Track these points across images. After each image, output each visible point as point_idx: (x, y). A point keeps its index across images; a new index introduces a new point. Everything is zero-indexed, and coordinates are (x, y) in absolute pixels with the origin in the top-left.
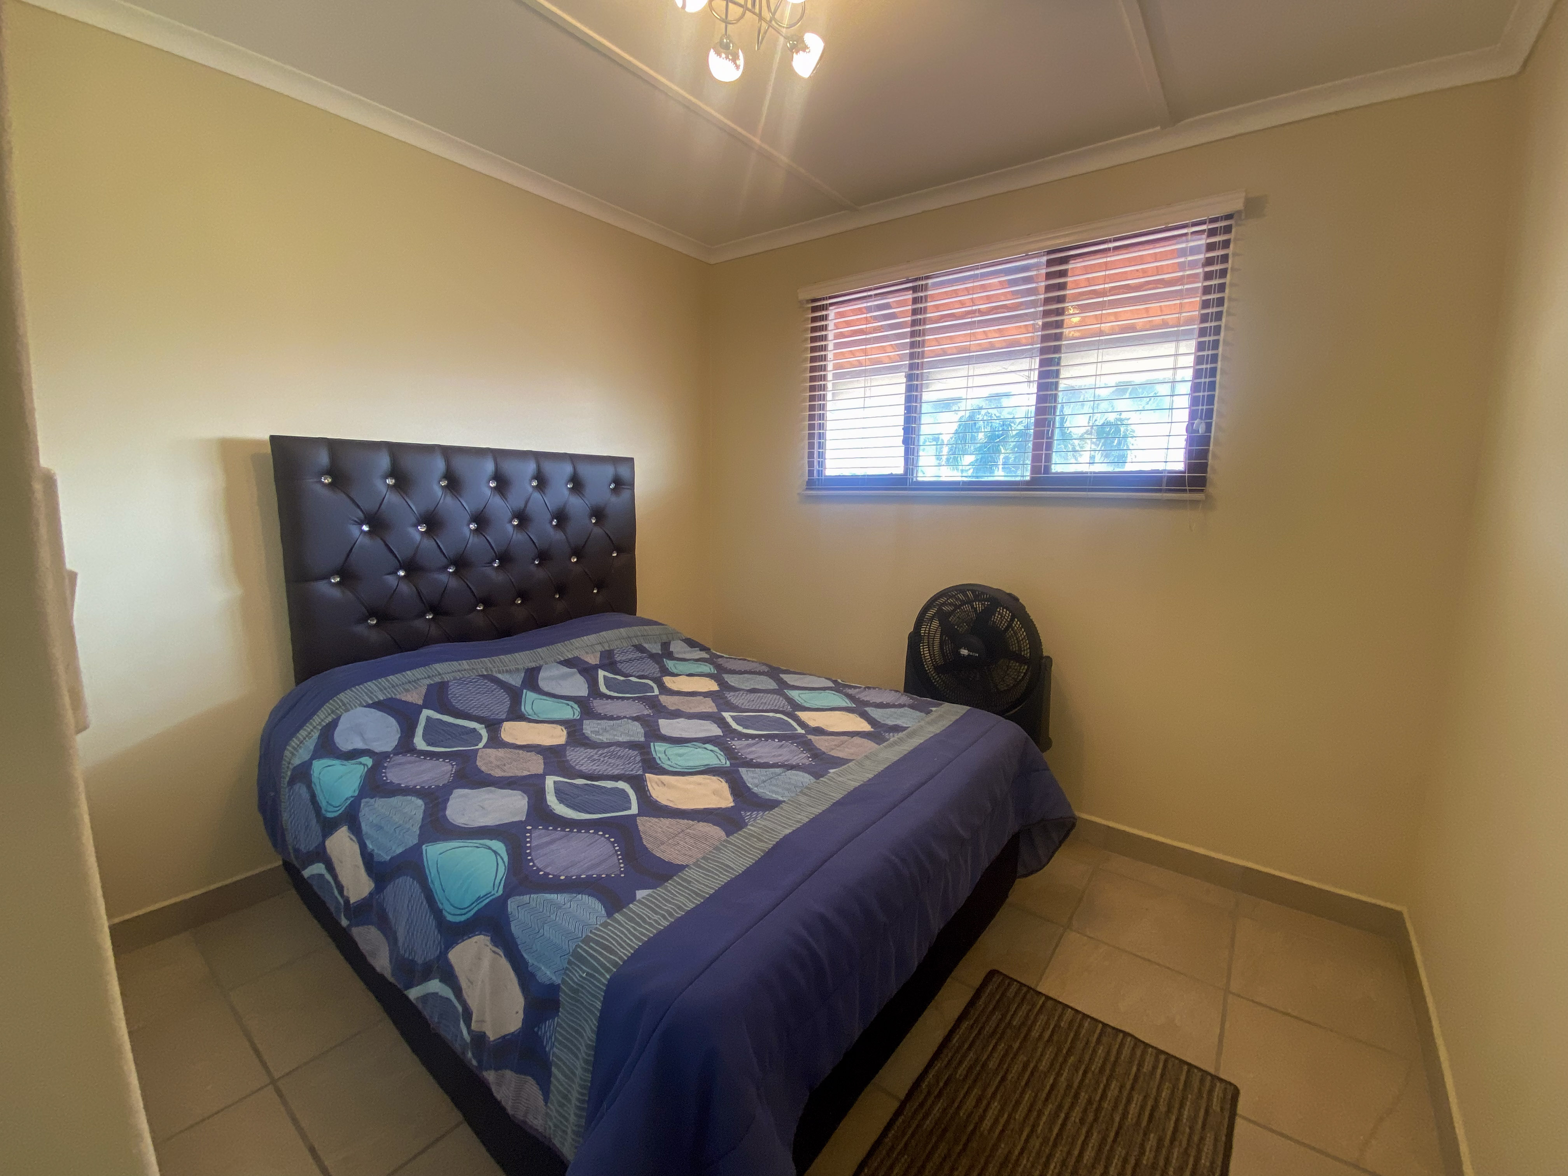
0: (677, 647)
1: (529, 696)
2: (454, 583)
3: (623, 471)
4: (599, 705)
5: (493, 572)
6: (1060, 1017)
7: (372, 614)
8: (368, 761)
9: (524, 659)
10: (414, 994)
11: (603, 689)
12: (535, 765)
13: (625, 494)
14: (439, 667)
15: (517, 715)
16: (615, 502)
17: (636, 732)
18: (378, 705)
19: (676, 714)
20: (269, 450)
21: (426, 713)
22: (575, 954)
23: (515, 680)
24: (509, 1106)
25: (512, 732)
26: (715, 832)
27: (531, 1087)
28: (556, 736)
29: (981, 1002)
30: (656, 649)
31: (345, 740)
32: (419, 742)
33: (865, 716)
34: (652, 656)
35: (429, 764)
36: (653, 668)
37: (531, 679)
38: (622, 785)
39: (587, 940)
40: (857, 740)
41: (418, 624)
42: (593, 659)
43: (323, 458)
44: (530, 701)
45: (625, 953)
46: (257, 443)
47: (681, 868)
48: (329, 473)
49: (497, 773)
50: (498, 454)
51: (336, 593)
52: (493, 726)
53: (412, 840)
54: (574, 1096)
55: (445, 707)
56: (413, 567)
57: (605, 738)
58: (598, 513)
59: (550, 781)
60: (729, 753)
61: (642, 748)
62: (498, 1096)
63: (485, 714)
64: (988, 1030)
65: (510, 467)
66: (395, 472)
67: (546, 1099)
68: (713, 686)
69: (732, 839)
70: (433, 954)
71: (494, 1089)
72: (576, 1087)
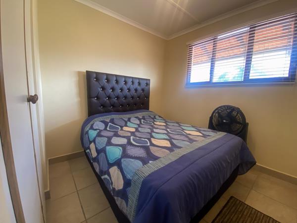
0: (157, 117)
1: (128, 123)
2: (116, 101)
3: (148, 82)
4: (141, 125)
5: (123, 100)
6: (252, 211)
7: (102, 106)
8: (98, 131)
9: (128, 116)
10: (103, 177)
11: (142, 123)
12: (129, 134)
13: (148, 86)
14: (113, 116)
15: (126, 126)
16: (146, 88)
17: (149, 131)
18: (102, 121)
19: (157, 128)
20: (86, 74)
21: (110, 124)
22: (135, 173)
23: (126, 120)
24: (119, 205)
25: (125, 128)
26: (168, 151)
27: (124, 202)
28: (134, 130)
29: (229, 204)
30: (153, 117)
31: (95, 127)
32: (108, 129)
33: (200, 132)
34: (152, 118)
35: (109, 132)
36: (152, 120)
37: (129, 120)
38: (146, 140)
39: (138, 170)
40: (200, 137)
41: (110, 108)
42: (141, 117)
43: (95, 76)
44: (129, 123)
45: (147, 175)
46: (84, 72)
47: (160, 158)
48: (96, 78)
49: (122, 135)
50: (125, 77)
51: (96, 101)
52: (122, 127)
53: (104, 146)
54: (133, 207)
55: (113, 123)
56: (109, 97)
57: (142, 131)
58: (143, 90)
59: (132, 137)
60: (169, 136)
61: (150, 134)
62: (117, 203)
63: (120, 125)
64: (232, 210)
65: (127, 80)
66: (107, 79)
67: (127, 206)
68: (165, 124)
69: (171, 153)
70: (106, 169)
71: (116, 201)
72: (134, 205)
